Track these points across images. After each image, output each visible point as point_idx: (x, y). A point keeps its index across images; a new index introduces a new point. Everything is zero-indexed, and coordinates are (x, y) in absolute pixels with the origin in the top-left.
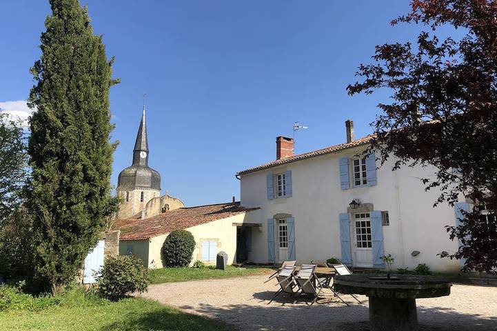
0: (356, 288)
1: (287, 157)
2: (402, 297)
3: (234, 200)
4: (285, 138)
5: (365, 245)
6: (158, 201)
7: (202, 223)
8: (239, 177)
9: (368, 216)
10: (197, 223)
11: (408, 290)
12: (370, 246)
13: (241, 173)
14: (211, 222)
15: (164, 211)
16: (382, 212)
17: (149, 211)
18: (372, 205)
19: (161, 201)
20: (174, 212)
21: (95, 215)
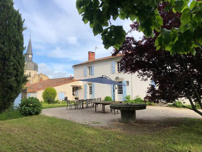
0: (117, 107)
1: (92, 59)
2: (131, 110)
3: (71, 76)
4: (91, 52)
5: (120, 93)
6: (37, 76)
7: (58, 85)
8: (73, 67)
9: (122, 82)
10: (57, 86)
11: (133, 107)
12: (122, 93)
13: (74, 66)
14: (62, 85)
15: (40, 80)
16: (127, 81)
17: (33, 80)
18: (123, 79)
19: (39, 76)
20: (45, 81)
21: (19, 82)
